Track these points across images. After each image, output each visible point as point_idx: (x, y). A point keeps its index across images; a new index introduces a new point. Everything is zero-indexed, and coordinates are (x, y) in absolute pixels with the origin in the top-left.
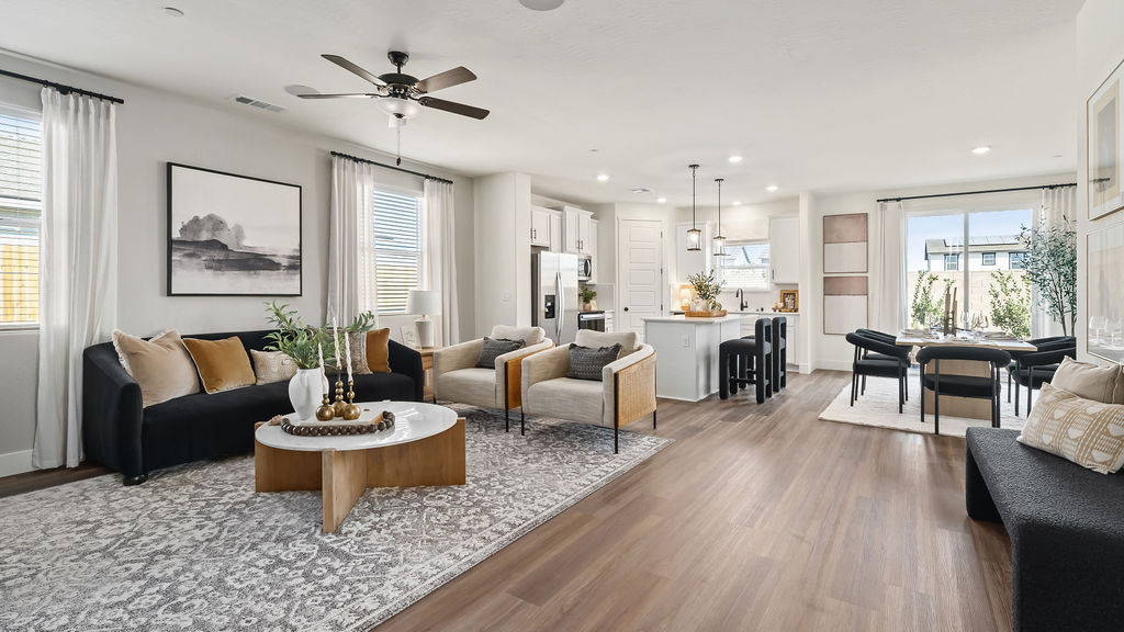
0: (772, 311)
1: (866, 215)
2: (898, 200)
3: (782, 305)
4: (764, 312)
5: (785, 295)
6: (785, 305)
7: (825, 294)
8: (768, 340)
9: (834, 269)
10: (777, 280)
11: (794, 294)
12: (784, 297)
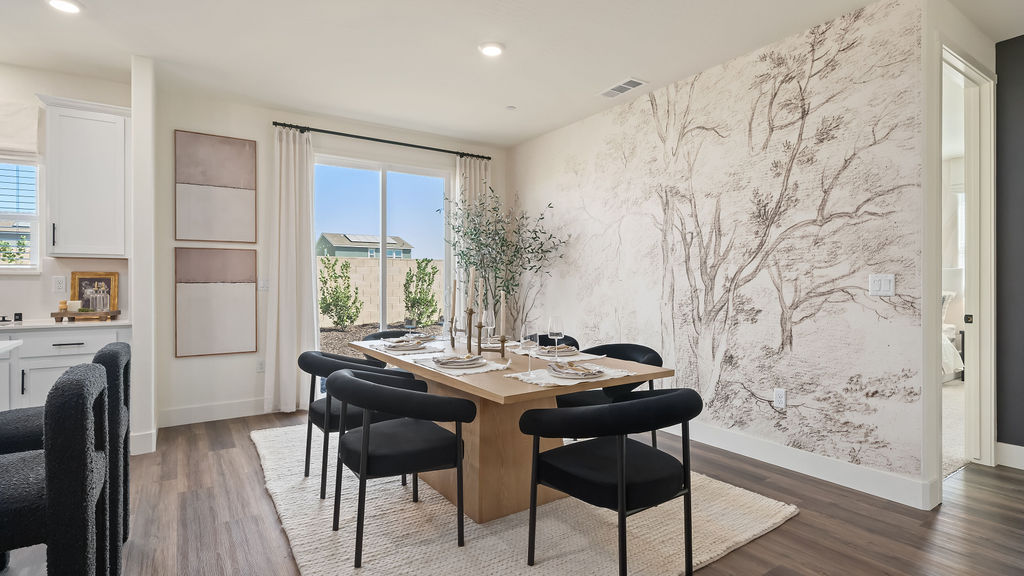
0: (52, 322)
1: (253, 144)
2: (303, 130)
3: (77, 305)
4: (26, 323)
5: (82, 283)
6: (86, 304)
7: (176, 283)
8: (99, 447)
9: (194, 233)
10: (63, 248)
11: (108, 282)
12: (80, 286)
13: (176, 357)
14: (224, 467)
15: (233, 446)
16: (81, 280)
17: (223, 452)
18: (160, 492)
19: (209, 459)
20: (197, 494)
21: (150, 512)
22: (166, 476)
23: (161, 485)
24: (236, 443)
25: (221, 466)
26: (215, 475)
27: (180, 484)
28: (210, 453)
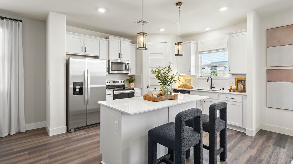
0: (228, 92)
3: (235, 87)
4: (224, 91)
6: (238, 87)
7: (267, 82)
9: (274, 64)
10: (231, 72)
12: (237, 82)
13: (267, 107)
14: (274, 154)
15: (284, 148)
16: (238, 80)
17: (277, 148)
18: (245, 151)
19: (270, 148)
20: (256, 159)
21: (238, 156)
22: (251, 147)
23: (247, 149)
24: (286, 147)
25: (273, 153)
26: (267, 156)
27: (253, 152)
28: (272, 146)
